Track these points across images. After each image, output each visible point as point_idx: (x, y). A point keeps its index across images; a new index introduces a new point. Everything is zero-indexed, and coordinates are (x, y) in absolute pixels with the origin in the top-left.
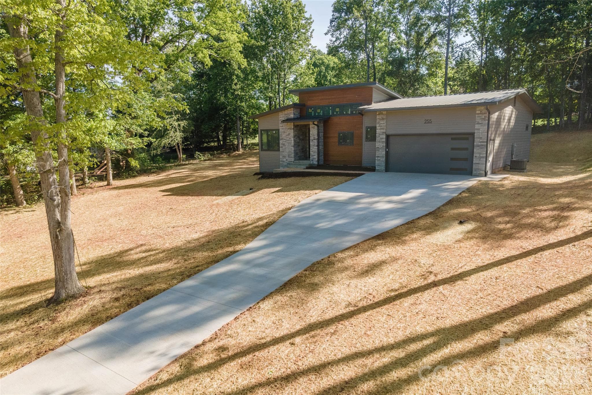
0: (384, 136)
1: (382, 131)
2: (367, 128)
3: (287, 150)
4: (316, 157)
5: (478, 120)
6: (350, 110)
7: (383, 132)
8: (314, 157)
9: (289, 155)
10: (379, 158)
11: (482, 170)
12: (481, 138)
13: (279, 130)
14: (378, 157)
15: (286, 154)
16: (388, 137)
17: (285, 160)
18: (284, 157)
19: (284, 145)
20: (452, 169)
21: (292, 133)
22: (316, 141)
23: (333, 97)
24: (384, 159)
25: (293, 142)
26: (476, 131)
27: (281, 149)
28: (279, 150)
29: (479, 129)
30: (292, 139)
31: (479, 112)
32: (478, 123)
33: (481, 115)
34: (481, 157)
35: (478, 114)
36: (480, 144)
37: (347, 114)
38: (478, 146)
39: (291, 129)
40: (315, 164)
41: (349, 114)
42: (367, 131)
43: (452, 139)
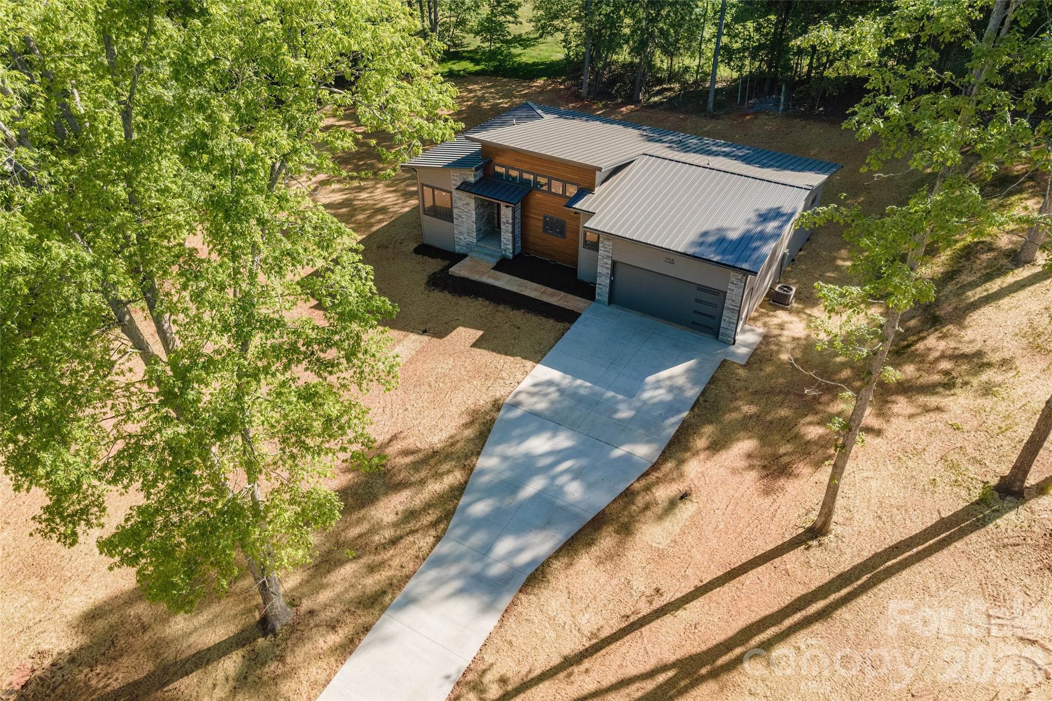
0: (610, 262)
1: (607, 253)
3: (465, 225)
4: (510, 247)
6: (561, 189)
7: (608, 257)
8: (508, 246)
9: (468, 233)
10: (601, 286)
12: (733, 301)
13: (451, 193)
14: (600, 284)
15: (463, 229)
16: (614, 263)
17: (462, 237)
18: (461, 233)
19: (460, 216)
21: (472, 203)
22: (510, 228)
24: (607, 289)
25: (474, 216)
26: (728, 291)
27: (455, 221)
28: (452, 221)
29: (732, 290)
30: (474, 213)
32: (733, 283)
34: (730, 323)
36: (731, 307)
38: (728, 309)
40: (508, 256)
41: (560, 195)
42: (585, 235)
43: (698, 288)
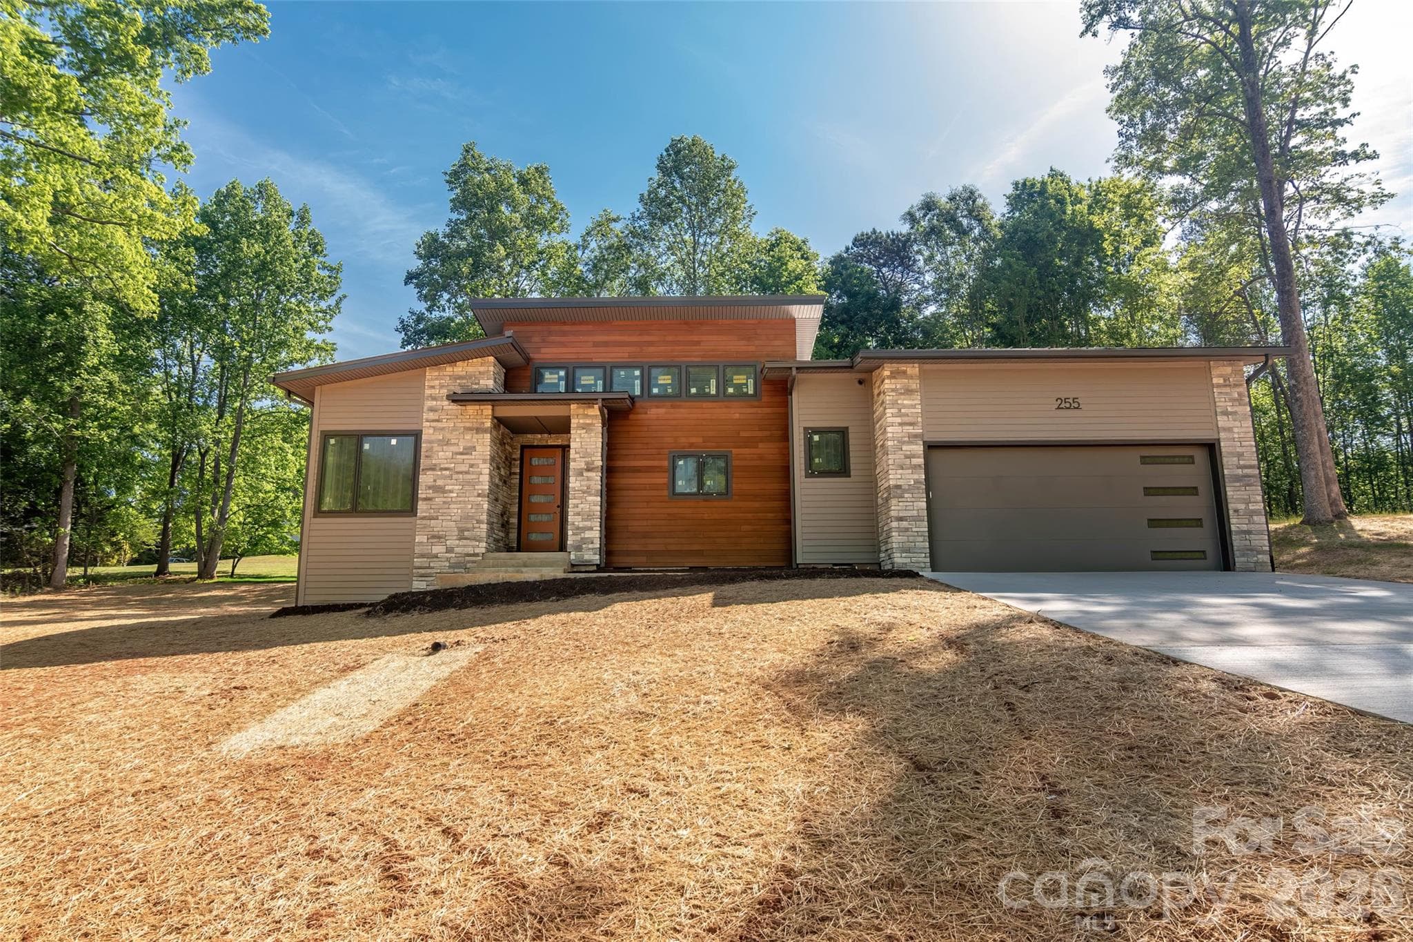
0: (919, 449)
1: (910, 429)
2: (809, 432)
3: (455, 510)
4: (595, 534)
5: (1222, 403)
6: (713, 382)
8: (588, 534)
9: (461, 530)
10: (904, 524)
11: (1263, 552)
12: (1240, 455)
13: (417, 435)
14: (901, 519)
15: (446, 525)
16: (928, 452)
17: (438, 549)
18: (438, 538)
19: (440, 490)
20: (1156, 554)
21: (484, 446)
22: (595, 476)
23: (646, 338)
24: (924, 527)
26: (1222, 435)
27: (421, 506)
28: (411, 511)
29: (1230, 430)
31: (1221, 381)
32: (1226, 414)
33: (1227, 390)
35: (1219, 386)
36: (1240, 472)
37: (703, 396)
38: (1237, 478)
39: (479, 430)
40: (587, 564)
41: (708, 395)
42: (809, 442)
43: (1145, 460)
